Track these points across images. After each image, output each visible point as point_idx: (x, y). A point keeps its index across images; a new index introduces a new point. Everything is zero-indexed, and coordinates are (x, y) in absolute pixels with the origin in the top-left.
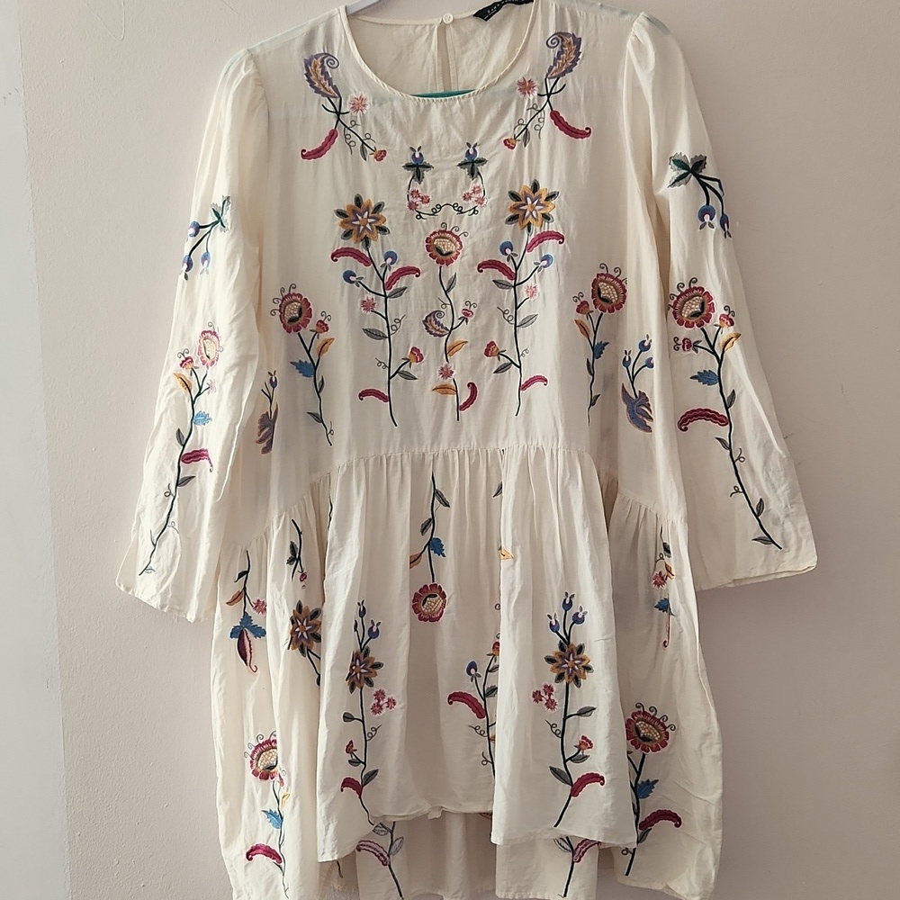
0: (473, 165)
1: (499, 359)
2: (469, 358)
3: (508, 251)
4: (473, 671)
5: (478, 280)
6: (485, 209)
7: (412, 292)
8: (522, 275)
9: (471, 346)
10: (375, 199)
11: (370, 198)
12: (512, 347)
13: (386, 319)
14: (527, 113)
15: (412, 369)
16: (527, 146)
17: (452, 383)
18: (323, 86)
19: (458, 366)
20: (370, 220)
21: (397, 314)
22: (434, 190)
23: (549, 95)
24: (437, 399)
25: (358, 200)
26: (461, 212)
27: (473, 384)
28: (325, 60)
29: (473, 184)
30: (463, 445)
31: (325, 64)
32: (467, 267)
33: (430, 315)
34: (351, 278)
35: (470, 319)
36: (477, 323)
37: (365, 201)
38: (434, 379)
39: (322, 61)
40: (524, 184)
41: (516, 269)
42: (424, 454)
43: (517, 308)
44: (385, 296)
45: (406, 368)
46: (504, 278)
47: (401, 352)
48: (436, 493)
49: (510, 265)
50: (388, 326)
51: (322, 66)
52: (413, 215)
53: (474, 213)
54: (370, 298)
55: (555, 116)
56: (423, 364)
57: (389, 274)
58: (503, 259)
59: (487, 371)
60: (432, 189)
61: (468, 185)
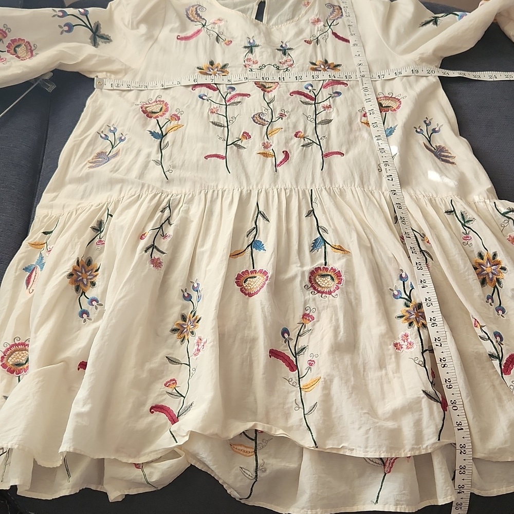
0: (285, 51)
1: (304, 140)
2: (283, 137)
3: (310, 88)
4: (286, 336)
5: (290, 100)
6: (294, 69)
7: (244, 104)
8: (319, 99)
9: (285, 131)
10: (223, 61)
11: (219, 61)
12: (313, 134)
13: (226, 117)
14: (317, 33)
15: (243, 143)
16: (319, 45)
17: (271, 151)
18: (196, 19)
19: (275, 142)
20: (218, 72)
21: (234, 114)
22: (261, 57)
23: (330, 26)
24: (260, 158)
25: (212, 63)
26: (278, 68)
27: (287, 152)
28: (198, 8)
29: (285, 58)
30: (280, 185)
31: (198, 10)
32: (282, 93)
33: (256, 114)
34: (204, 97)
35: (284, 118)
36: (289, 120)
37: (216, 63)
38: (259, 148)
39: (196, 9)
40: (318, 59)
41: (316, 96)
42: (250, 191)
43: (316, 115)
44: (226, 105)
45: (239, 143)
46: (308, 100)
47: (235, 134)
48: (259, 212)
49: (312, 94)
50: (227, 121)
51: (196, 11)
52: (246, 70)
53: (287, 70)
54: (215, 107)
55: (335, 34)
56: (250, 141)
57: (229, 96)
58: (306, 92)
59: (295, 146)
60: (260, 56)
61: (282, 58)
